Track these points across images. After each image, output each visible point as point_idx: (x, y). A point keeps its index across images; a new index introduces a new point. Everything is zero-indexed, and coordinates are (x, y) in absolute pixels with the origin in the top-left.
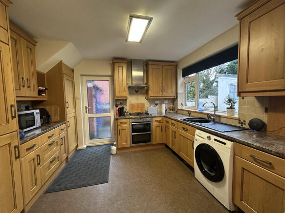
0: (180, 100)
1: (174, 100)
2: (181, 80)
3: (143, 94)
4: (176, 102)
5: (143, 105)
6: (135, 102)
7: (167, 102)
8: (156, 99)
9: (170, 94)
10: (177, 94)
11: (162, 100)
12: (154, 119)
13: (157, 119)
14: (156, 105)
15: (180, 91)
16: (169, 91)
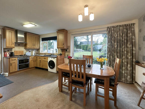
0: (41, 50)
1: (38, 50)
2: (41, 42)
3: (23, 46)
4: (39, 50)
5: (23, 51)
6: (17, 50)
7: (35, 50)
8: (30, 49)
9: (37, 47)
10: (40, 47)
11: (33, 49)
12: (30, 57)
13: (32, 57)
14: (30, 51)
15: (41, 46)
16: (37, 46)
